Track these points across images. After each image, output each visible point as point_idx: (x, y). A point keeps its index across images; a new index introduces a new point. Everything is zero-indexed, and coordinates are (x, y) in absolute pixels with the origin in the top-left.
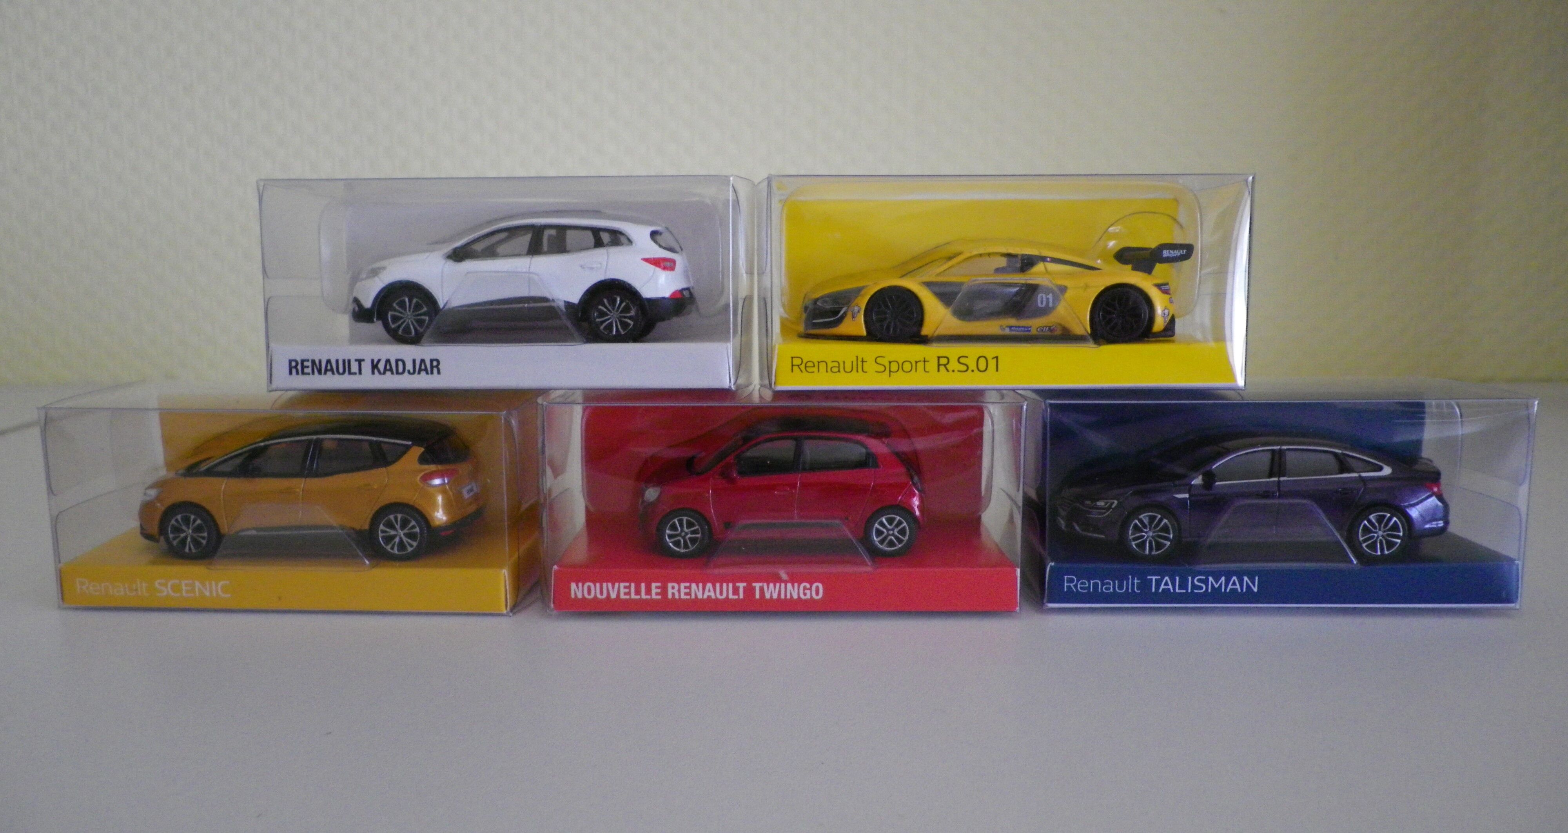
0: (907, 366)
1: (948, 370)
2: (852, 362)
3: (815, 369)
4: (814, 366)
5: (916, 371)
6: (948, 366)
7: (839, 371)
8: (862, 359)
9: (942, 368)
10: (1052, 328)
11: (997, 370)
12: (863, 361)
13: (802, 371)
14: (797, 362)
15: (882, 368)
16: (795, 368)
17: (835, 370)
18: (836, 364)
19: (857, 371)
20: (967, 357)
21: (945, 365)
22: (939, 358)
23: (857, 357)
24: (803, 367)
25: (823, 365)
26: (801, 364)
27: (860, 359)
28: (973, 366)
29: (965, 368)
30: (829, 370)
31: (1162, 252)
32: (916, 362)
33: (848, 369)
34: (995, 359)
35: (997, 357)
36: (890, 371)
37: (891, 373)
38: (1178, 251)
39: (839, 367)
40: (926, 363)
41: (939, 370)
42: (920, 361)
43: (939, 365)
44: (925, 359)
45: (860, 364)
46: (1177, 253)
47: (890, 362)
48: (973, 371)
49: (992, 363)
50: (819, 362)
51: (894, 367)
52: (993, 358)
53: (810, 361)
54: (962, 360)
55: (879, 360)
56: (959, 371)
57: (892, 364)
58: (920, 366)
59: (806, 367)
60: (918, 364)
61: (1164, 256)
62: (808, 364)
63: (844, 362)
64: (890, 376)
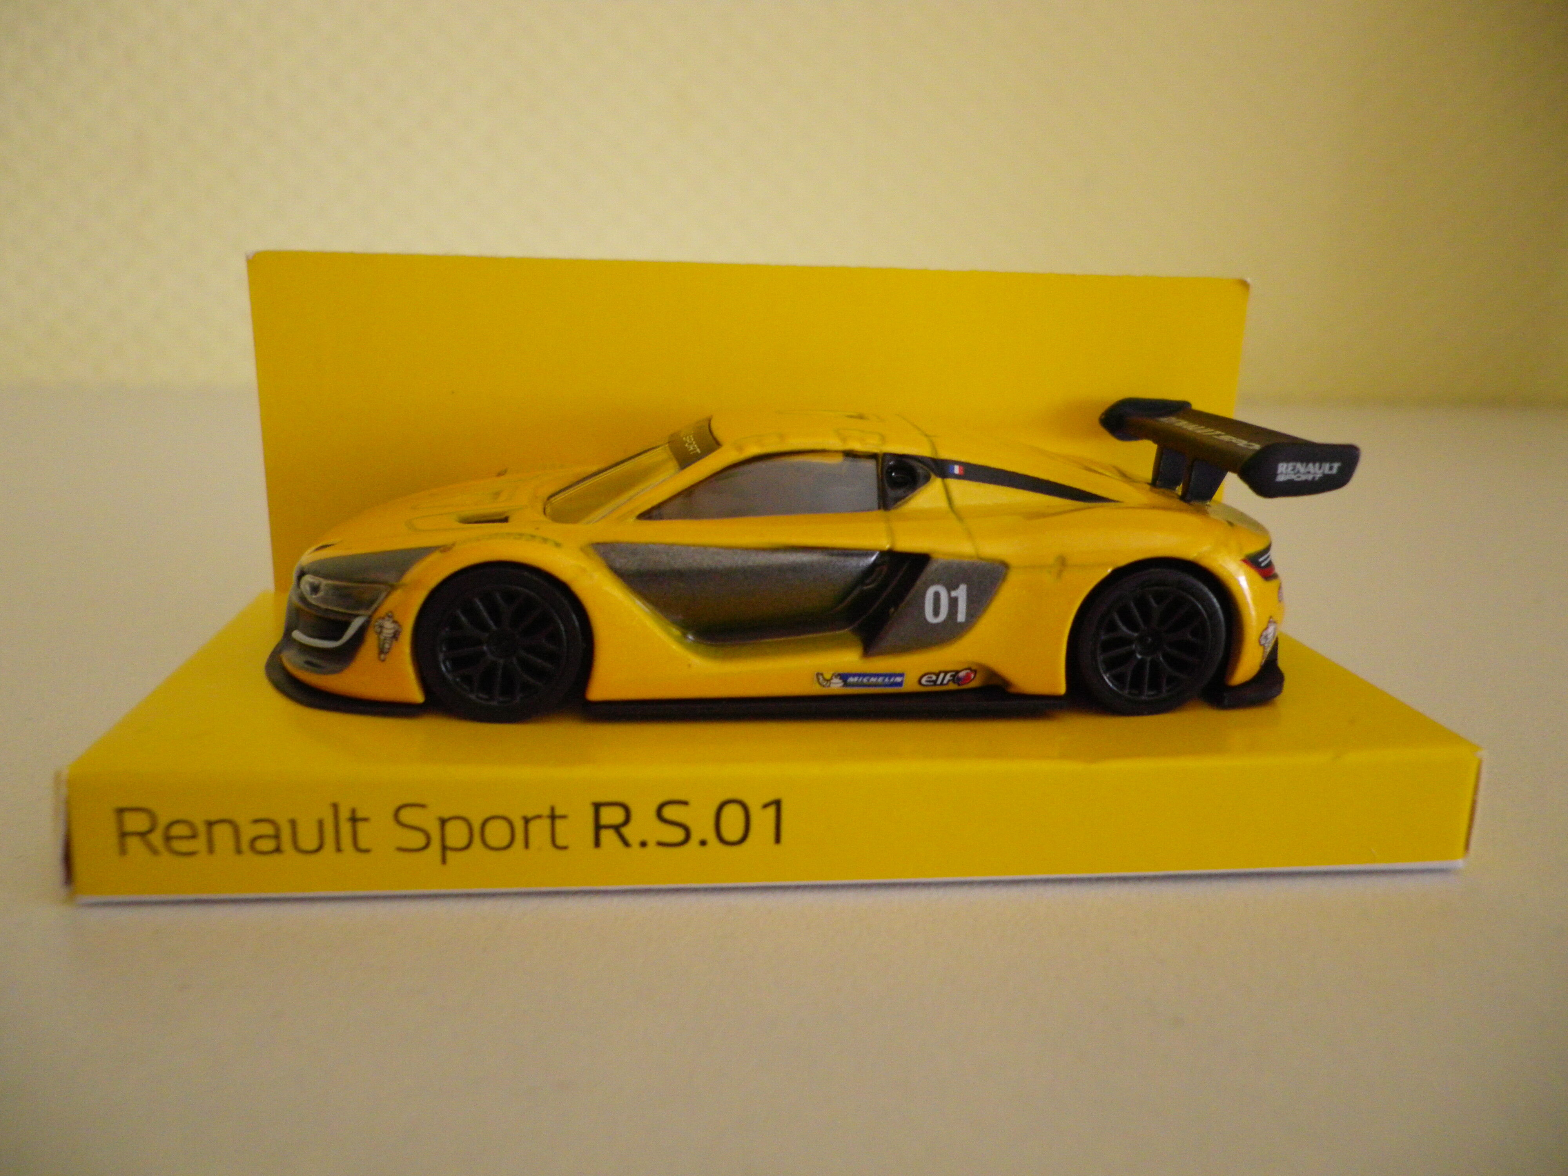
0: (497, 833)
1: (626, 844)
2: (321, 823)
3: (199, 844)
4: (194, 836)
5: (527, 845)
6: (625, 831)
7: (278, 850)
8: (354, 811)
9: (608, 836)
10: (962, 674)
11: (778, 840)
12: (354, 820)
13: (155, 851)
14: (136, 822)
15: (418, 840)
16: (134, 843)
17: (267, 845)
18: (268, 829)
19: (339, 849)
20: (685, 803)
21: (617, 828)
22: (597, 807)
23: (335, 807)
24: (156, 838)
25: (223, 834)
26: (150, 831)
27: (345, 814)
28: (703, 828)
29: (678, 835)
30: (245, 846)
31: (1276, 469)
32: (527, 821)
33: (309, 840)
34: (772, 810)
35: (777, 803)
36: (444, 848)
37: (449, 854)
38: (1317, 465)
39: (277, 837)
40: (559, 823)
41: (597, 843)
42: (539, 817)
43: (598, 827)
44: (553, 809)
45: (346, 828)
46: (1314, 471)
47: (443, 822)
48: (703, 843)
49: (763, 820)
50: (210, 824)
51: (456, 834)
52: (766, 806)
53: (177, 822)
54: (670, 812)
55: (407, 816)
56: (660, 844)
57: (450, 827)
58: (540, 830)
59: (168, 839)
60: (534, 826)
61: (1281, 478)
62: (177, 830)
63: (293, 823)
64: (444, 861)
